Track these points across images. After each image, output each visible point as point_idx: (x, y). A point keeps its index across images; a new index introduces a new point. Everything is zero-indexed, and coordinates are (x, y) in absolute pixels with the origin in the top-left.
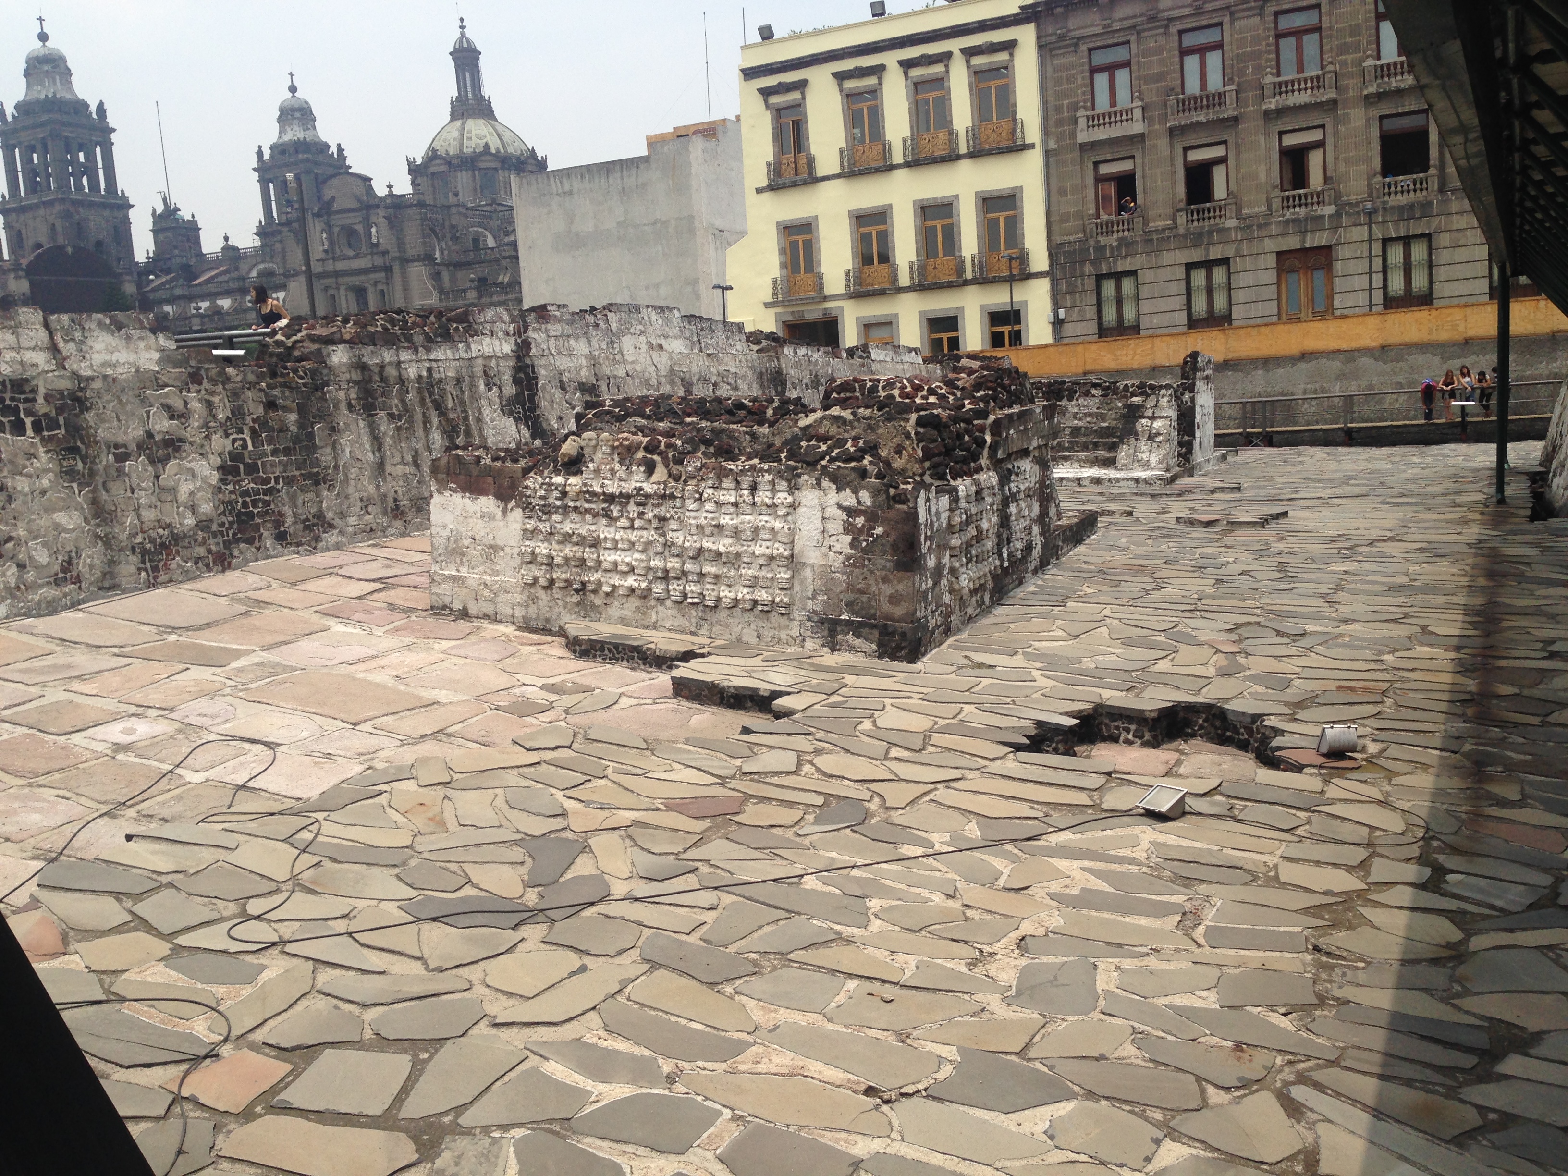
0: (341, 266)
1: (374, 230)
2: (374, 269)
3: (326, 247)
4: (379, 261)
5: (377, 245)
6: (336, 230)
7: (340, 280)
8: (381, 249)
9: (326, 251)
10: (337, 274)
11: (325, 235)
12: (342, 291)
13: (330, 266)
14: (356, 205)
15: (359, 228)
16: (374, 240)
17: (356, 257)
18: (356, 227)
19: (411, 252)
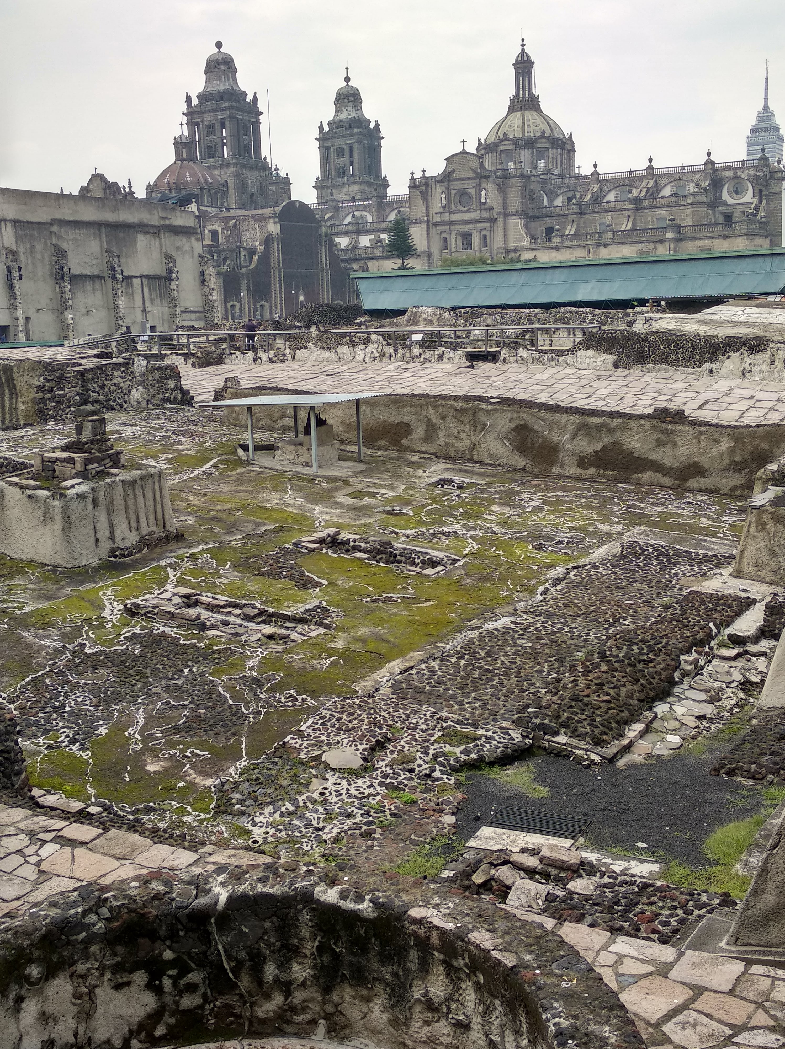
0: (455, 217)
1: (483, 193)
2: (482, 220)
3: (444, 204)
4: (486, 215)
5: (485, 204)
6: (453, 192)
7: (453, 227)
8: (487, 206)
9: (444, 207)
10: (451, 223)
11: (444, 196)
12: (453, 235)
13: (446, 217)
14: (472, 175)
15: (472, 191)
16: (483, 200)
17: (467, 211)
18: (469, 190)
19: (511, 209)
